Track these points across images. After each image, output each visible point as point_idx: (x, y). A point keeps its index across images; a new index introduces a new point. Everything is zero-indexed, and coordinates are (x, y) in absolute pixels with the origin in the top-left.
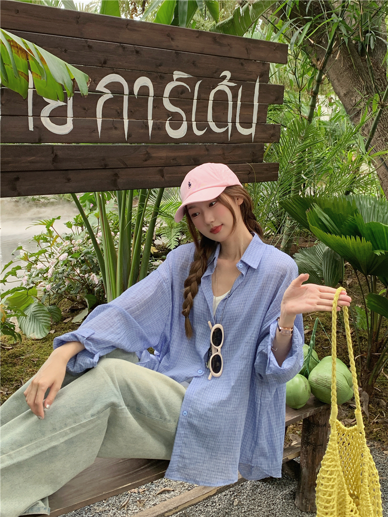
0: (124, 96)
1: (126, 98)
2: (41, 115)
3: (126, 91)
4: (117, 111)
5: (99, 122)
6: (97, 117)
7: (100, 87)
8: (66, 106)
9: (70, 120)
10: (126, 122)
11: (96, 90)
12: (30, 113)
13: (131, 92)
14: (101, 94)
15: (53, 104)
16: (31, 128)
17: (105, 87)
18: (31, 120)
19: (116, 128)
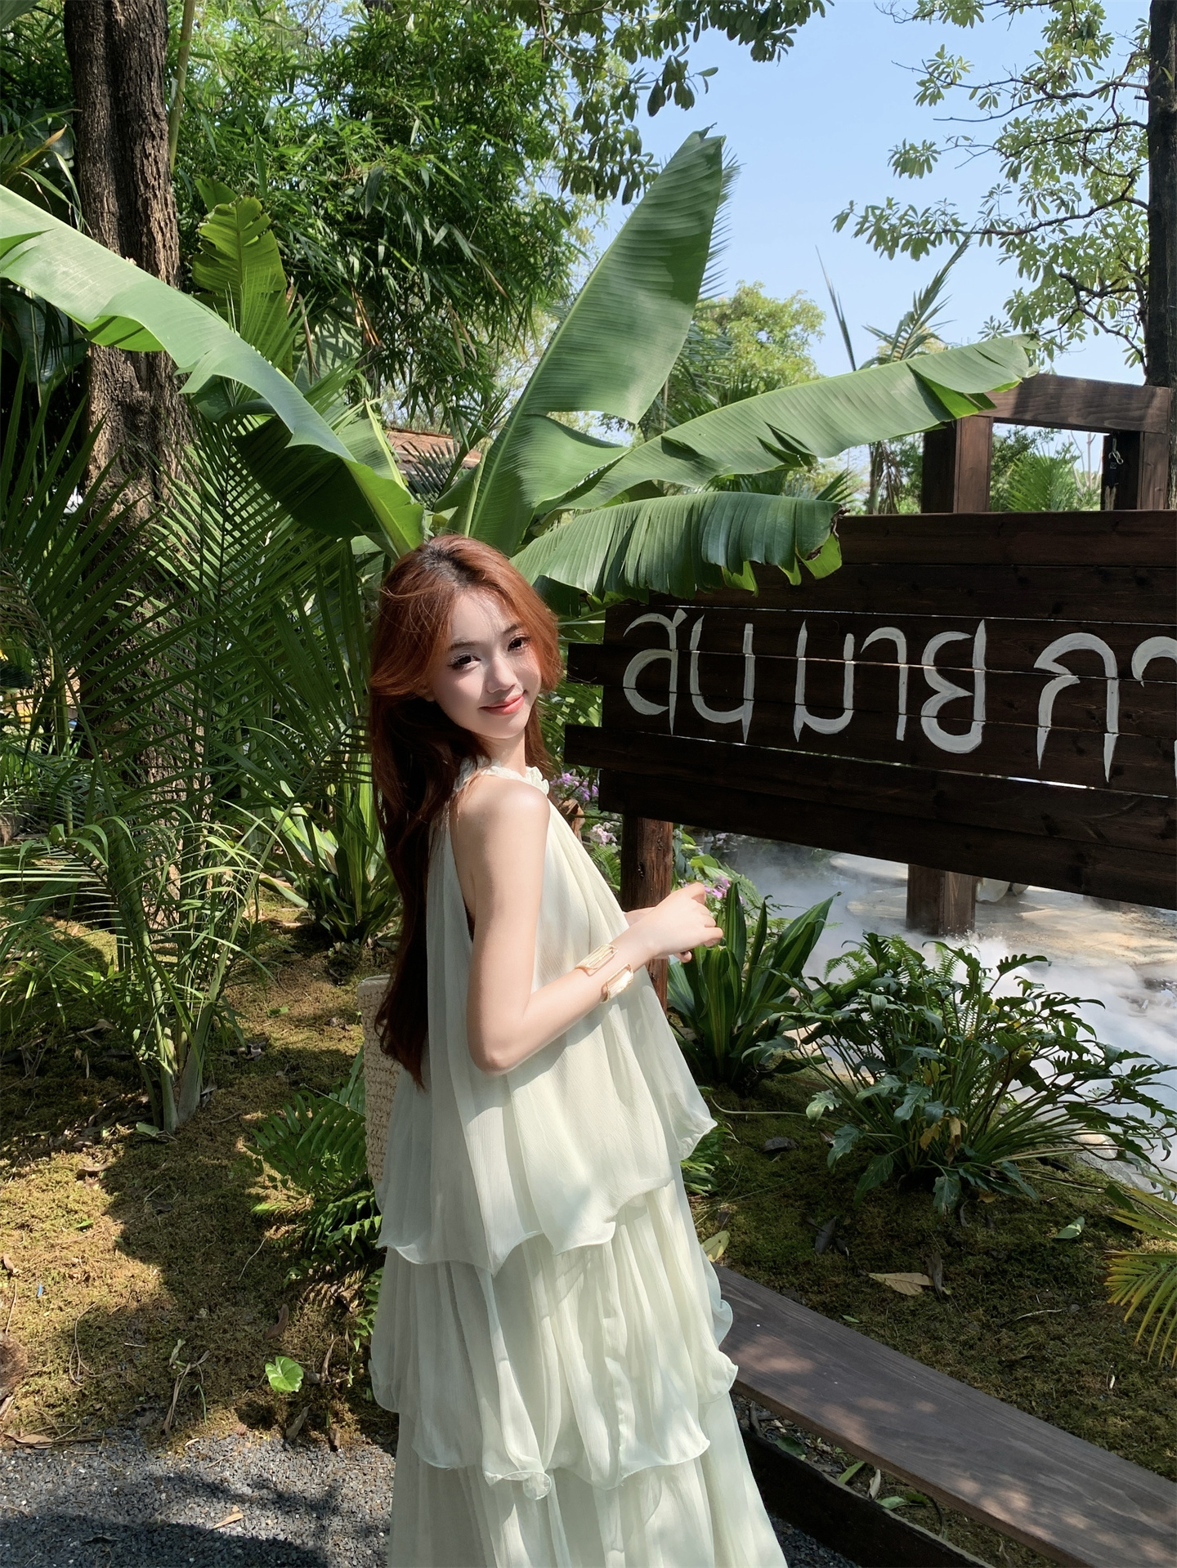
0: (1109, 682)
1: (1113, 687)
2: (923, 713)
3: (1111, 669)
4: (1089, 713)
5: (1042, 736)
6: (1041, 724)
7: (1045, 660)
8: (972, 698)
9: (977, 728)
10: (1110, 741)
11: (1036, 666)
12: (902, 708)
13: (1125, 671)
14: (1049, 676)
15: (946, 691)
16: (900, 735)
17: (1056, 661)
18: (902, 720)
19: (1081, 752)
